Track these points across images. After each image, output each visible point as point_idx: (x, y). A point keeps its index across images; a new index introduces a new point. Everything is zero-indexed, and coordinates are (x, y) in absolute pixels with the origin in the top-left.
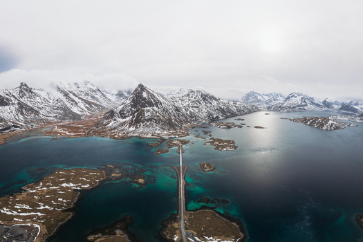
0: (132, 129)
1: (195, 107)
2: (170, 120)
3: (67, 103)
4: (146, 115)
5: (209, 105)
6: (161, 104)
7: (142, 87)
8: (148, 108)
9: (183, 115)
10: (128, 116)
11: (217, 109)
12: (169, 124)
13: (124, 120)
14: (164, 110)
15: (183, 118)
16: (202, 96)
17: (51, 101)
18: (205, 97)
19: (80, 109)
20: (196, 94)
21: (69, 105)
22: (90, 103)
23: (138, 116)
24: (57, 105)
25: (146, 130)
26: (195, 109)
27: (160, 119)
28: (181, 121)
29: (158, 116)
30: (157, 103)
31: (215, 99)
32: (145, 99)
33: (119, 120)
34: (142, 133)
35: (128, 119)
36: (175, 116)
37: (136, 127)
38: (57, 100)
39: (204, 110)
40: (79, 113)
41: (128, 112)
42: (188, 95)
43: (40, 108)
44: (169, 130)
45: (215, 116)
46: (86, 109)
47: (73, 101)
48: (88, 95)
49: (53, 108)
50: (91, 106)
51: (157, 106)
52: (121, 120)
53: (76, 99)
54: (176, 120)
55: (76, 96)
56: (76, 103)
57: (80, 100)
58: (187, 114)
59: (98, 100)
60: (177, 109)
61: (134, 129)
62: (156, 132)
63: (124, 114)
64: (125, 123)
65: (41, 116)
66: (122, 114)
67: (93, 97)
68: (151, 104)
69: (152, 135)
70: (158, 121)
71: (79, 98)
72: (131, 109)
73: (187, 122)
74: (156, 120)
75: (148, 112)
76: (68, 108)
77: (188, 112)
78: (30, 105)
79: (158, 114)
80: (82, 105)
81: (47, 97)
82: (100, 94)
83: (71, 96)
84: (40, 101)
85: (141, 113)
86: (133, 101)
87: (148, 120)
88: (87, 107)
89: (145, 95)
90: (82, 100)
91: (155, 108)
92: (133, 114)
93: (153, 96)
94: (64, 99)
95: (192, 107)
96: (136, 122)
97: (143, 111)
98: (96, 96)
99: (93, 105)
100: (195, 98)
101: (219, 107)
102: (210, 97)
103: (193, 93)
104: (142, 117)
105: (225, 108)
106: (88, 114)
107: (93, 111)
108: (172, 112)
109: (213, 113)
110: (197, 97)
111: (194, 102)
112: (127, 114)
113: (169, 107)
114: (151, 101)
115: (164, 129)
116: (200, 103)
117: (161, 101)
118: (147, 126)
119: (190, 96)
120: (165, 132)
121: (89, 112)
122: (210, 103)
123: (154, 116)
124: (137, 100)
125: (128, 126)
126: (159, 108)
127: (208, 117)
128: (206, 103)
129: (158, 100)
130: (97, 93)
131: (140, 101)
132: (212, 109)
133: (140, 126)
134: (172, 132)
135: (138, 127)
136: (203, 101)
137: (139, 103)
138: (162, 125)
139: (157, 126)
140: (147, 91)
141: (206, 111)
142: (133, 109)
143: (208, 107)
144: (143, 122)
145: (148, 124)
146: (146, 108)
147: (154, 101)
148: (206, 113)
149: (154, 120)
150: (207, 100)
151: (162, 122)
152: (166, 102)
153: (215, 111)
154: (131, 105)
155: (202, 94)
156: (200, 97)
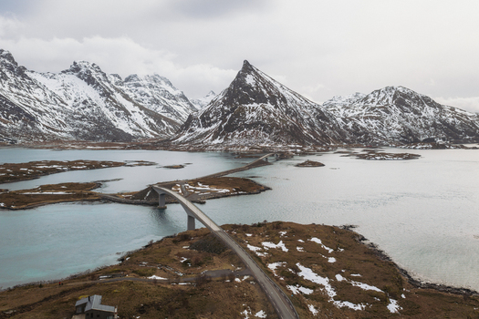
0: (216, 141)
1: (372, 118)
2: (297, 129)
3: (106, 111)
4: (248, 116)
5: (411, 115)
6: (284, 99)
7: (247, 68)
8: (255, 105)
9: (336, 128)
10: (216, 121)
11: (434, 125)
12: (295, 134)
13: (208, 129)
14: (288, 111)
15: (334, 134)
16: (395, 97)
17: (70, 103)
18: (404, 100)
19: (134, 126)
20: (382, 95)
21: (110, 115)
22: (157, 117)
23: (232, 120)
24: (82, 112)
25: (243, 142)
26: (373, 123)
27: (274, 125)
28: (324, 136)
29: (270, 120)
30: (275, 98)
31: (432, 104)
32: (249, 87)
33: (198, 129)
34: (235, 146)
35: (214, 126)
36: (312, 125)
37: (226, 139)
38: (85, 102)
39: (395, 125)
40: (131, 132)
41: (216, 114)
42: (366, 98)
43: (40, 112)
44: (288, 143)
45: (422, 139)
46: (147, 127)
47: (122, 108)
48: (158, 103)
49: (72, 115)
50: (159, 122)
51: (274, 102)
52: (202, 130)
53: (129, 106)
54: (312, 132)
55: (130, 100)
56: (127, 113)
57: (137, 109)
58: (345, 127)
59: (178, 115)
60: (323, 117)
61: (222, 140)
62: (262, 144)
63: (208, 118)
64: (206, 133)
65: (41, 127)
66: (205, 120)
67: (169, 110)
68: (260, 98)
69: (251, 148)
70: (269, 128)
71: (135, 105)
72: (222, 109)
73: (341, 140)
74: (266, 126)
75: (253, 111)
76: (106, 120)
77: (350, 125)
78: (16, 102)
79: (272, 116)
80: (139, 118)
81: (60, 94)
82: (185, 104)
83: (119, 97)
84: (42, 97)
85: (239, 114)
86: (229, 94)
87: (249, 127)
88: (150, 124)
89: (250, 80)
90: (141, 108)
91: (269, 106)
93: (268, 85)
94: (101, 102)
95: (366, 118)
96: (230, 128)
97: (243, 110)
98: (176, 108)
99: (164, 122)
100: (378, 103)
101: (440, 120)
102: (417, 98)
103: (377, 94)
104: (238, 121)
105: (458, 122)
106: (151, 136)
107: (162, 132)
108: (308, 119)
109: (421, 132)
110: (385, 101)
111: (373, 109)
112: (215, 118)
113: (305, 110)
114: (262, 92)
115: (280, 141)
116: (388, 112)
117: (287, 97)
118: (246, 136)
119: (369, 100)
120: (280, 146)
121: (151, 133)
122: (416, 112)
123: (263, 119)
124: (234, 90)
125: (211, 138)
126: (276, 107)
127: (401, 138)
128: (403, 111)
129: (279, 93)
130: (179, 103)
131: (239, 91)
132: (419, 123)
133: (232, 137)
134: (293, 146)
135: (230, 137)
136: (398, 106)
137: (236, 97)
138: (276, 134)
139: (266, 136)
140: (256, 74)
141: (399, 126)
142: (226, 108)
143: (407, 121)
144: (240, 129)
145: (250, 132)
146: (250, 105)
147: (269, 93)
148: (399, 130)
149: (262, 125)
150: (407, 106)
151: (277, 129)
152: (298, 100)
153: (427, 128)
154: (224, 101)
155: (397, 92)
156: (391, 99)
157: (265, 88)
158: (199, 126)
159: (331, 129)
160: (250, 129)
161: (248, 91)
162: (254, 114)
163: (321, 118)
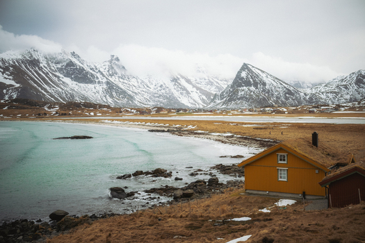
1: (332, 92)
3: (174, 91)
4: (240, 94)
6: (264, 84)
8: (245, 88)
10: (225, 97)
14: (264, 91)
17: (152, 87)
19: (192, 101)
20: (353, 76)
21: (176, 94)
24: (160, 93)
26: (331, 95)
27: (252, 98)
29: (251, 95)
30: (258, 83)
36: (278, 98)
37: (227, 105)
38: (161, 86)
40: (189, 105)
43: (136, 93)
46: (200, 102)
47: (184, 89)
49: (153, 95)
53: (189, 88)
54: (276, 102)
55: (190, 83)
56: (188, 93)
57: (195, 89)
58: (304, 98)
63: (223, 95)
64: (220, 103)
65: (136, 102)
68: (248, 84)
70: (247, 100)
71: (194, 86)
75: (243, 91)
76: (174, 98)
78: (123, 87)
79: (252, 93)
80: (196, 95)
81: (146, 81)
83: (183, 82)
84: (136, 84)
85: (236, 93)
86: (234, 82)
88: (203, 100)
89: (244, 74)
90: (198, 88)
91: (252, 88)
92: (229, 94)
93: (255, 76)
94: (171, 85)
97: (237, 90)
104: (234, 96)
108: (277, 94)
113: (278, 89)
114: (250, 81)
117: (267, 82)
118: (237, 103)
123: (247, 95)
126: (257, 88)
128: (359, 87)
129: (261, 80)
133: (230, 104)
136: (356, 84)
138: (251, 102)
139: (246, 104)
141: (349, 97)
142: (231, 90)
143: (359, 93)
144: (235, 100)
145: (239, 102)
146: (242, 88)
147: (254, 81)
149: (245, 98)
154: (231, 85)
155: (360, 74)
157: (252, 78)
158: (218, 100)
159: (293, 99)
160: (239, 100)
161: (242, 80)
162: (243, 93)
163: (288, 93)
